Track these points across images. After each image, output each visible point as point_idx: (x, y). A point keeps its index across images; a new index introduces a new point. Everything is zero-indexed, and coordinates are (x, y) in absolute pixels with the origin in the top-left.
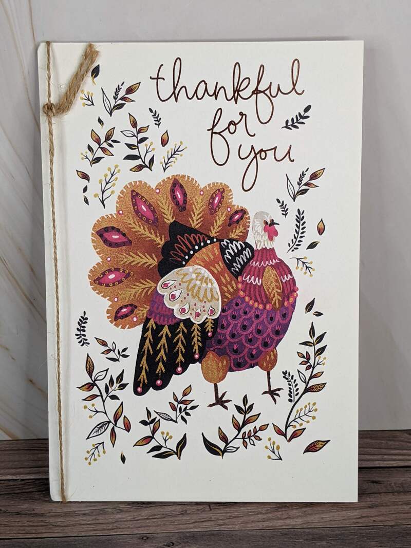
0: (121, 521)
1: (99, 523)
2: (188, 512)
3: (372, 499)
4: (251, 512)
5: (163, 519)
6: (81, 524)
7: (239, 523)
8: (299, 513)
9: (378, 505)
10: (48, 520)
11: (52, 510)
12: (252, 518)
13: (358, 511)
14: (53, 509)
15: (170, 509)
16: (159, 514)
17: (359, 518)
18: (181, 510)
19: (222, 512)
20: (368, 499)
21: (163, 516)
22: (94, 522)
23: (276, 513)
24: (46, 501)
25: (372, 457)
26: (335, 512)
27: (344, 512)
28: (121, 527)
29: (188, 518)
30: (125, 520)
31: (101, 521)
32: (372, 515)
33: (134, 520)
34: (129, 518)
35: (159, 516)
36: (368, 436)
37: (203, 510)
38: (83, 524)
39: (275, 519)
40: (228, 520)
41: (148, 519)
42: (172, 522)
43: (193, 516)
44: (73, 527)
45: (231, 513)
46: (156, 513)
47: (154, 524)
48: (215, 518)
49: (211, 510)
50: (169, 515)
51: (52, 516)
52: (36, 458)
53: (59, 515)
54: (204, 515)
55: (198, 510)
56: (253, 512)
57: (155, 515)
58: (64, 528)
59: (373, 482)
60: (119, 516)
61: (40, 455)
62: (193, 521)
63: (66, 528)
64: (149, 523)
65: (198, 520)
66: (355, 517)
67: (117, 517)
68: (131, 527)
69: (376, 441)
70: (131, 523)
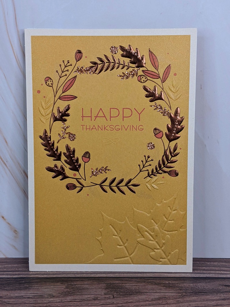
0: (52, 302)
1: (37, 303)
2: (98, 299)
3: (225, 295)
4: (141, 300)
5: (81, 302)
6: (25, 303)
7: (133, 306)
8: (174, 301)
9: (228, 298)
10: (4, 300)
11: (7, 295)
12: (142, 303)
13: (215, 302)
14: (9, 294)
15: (87, 297)
16: (78, 299)
17: (216, 306)
18: (94, 297)
19: (122, 299)
20: (222, 295)
21: (81, 300)
22: (34, 302)
23: (159, 301)
24: (5, 290)
25: (225, 272)
26: (199, 302)
27: (205, 302)
28: (52, 306)
29: (98, 302)
30: (55, 301)
31: (38, 302)
32: (225, 304)
33: (61, 302)
34: (58, 301)
35: (79, 300)
36: (224, 261)
37: (108, 298)
38: (27, 303)
39: (157, 304)
40: (125, 304)
41: (70, 302)
42: (87, 304)
43: (101, 301)
44: (20, 305)
45: (127, 300)
46: (77, 299)
47: (74, 305)
48: (116, 303)
49: (114, 298)
50: (86, 300)
51: (7, 298)
52: (3, 267)
53: (12, 298)
54: (109, 301)
55: (106, 298)
56: (143, 300)
57: (76, 300)
58: (14, 305)
59: (226, 286)
60: (52, 299)
61: (6, 266)
62: (101, 304)
63: (15, 305)
64: (71, 304)
65: (105, 304)
66: (212, 305)
67: (50, 300)
68: (59, 306)
69: (228, 264)
70: (60, 303)
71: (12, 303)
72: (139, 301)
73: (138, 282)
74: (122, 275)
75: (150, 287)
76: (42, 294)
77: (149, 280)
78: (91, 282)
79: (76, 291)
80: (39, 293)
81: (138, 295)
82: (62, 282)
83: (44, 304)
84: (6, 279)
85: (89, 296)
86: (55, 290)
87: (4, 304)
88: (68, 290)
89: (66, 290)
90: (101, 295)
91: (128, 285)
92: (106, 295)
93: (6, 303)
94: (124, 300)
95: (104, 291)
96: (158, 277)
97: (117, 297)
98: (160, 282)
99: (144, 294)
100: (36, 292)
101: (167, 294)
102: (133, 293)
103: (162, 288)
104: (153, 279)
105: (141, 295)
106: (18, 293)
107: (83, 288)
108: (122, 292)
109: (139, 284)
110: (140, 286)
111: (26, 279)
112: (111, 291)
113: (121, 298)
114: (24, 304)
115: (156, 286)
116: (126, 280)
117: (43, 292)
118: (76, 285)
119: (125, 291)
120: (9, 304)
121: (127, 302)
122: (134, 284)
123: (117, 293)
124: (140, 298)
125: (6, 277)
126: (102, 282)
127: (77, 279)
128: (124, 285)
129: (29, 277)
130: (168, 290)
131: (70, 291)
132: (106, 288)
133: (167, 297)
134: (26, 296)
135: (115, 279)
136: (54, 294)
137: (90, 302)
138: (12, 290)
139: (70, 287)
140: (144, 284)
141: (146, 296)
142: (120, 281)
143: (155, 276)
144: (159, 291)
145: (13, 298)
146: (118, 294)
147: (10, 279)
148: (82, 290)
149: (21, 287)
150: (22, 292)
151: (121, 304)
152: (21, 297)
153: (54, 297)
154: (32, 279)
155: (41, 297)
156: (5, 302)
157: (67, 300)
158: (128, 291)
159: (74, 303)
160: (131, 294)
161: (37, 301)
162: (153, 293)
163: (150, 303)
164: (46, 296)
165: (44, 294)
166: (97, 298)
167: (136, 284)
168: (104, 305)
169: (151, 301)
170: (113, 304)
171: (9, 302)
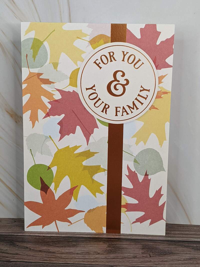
71: (64, 258)
72: (172, 260)
73: (169, 245)
74: (155, 238)
75: (180, 249)
76: (88, 251)
77: (179, 243)
78: (129, 243)
79: (117, 250)
80: (86, 250)
81: (171, 255)
82: (104, 242)
83: (91, 260)
84: (56, 237)
85: (129, 255)
86: (99, 248)
87: (57, 258)
88: (110, 248)
89: (108, 249)
90: (139, 254)
91: (162, 247)
92: (143, 254)
93: (60, 258)
94: (160, 259)
95: (141, 251)
96: (186, 241)
97: (153, 256)
98: (189, 245)
99: (176, 255)
100: (83, 250)
101: (196, 255)
102: (167, 253)
103: (191, 250)
104: (183, 243)
105: (174, 256)
106: (68, 250)
107: (123, 247)
108: (157, 252)
109: (171, 246)
110: (172, 248)
111: (73, 238)
112: (147, 251)
113: (156, 258)
114: (74, 259)
115: (186, 248)
116: (159, 243)
117: (89, 250)
118: (117, 245)
119: (159, 251)
120: (61, 258)
121: (163, 261)
122: (166, 246)
123: (152, 252)
124: (173, 258)
125: (56, 236)
126: (139, 243)
127: (116, 240)
128: (157, 246)
129: (76, 236)
130: (197, 252)
131: (112, 250)
132: (142, 248)
133: (196, 258)
134: (75, 252)
135: (149, 241)
136: (99, 252)
137: (130, 260)
138: (62, 247)
139: (111, 246)
140: (175, 246)
141: (178, 256)
142: (153, 243)
143: (183, 240)
144: (189, 253)
145: (65, 254)
146: (154, 254)
147: (59, 237)
148: (123, 249)
149: (69, 245)
150: (71, 248)
151: (158, 262)
152: (71, 253)
153: (99, 254)
154: (77, 238)
155: (88, 253)
156: (58, 257)
157: (111, 257)
158: (162, 251)
159: (117, 259)
160: (165, 255)
161: (85, 257)
162: (184, 254)
163: (183, 262)
164: (93, 253)
165: (90, 251)
166: (136, 257)
167: (168, 246)
168: (143, 262)
169: (183, 261)
170: (150, 262)
171: (61, 256)
